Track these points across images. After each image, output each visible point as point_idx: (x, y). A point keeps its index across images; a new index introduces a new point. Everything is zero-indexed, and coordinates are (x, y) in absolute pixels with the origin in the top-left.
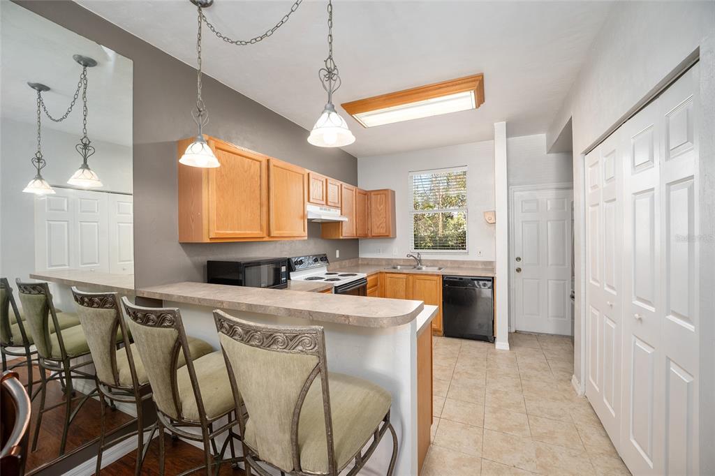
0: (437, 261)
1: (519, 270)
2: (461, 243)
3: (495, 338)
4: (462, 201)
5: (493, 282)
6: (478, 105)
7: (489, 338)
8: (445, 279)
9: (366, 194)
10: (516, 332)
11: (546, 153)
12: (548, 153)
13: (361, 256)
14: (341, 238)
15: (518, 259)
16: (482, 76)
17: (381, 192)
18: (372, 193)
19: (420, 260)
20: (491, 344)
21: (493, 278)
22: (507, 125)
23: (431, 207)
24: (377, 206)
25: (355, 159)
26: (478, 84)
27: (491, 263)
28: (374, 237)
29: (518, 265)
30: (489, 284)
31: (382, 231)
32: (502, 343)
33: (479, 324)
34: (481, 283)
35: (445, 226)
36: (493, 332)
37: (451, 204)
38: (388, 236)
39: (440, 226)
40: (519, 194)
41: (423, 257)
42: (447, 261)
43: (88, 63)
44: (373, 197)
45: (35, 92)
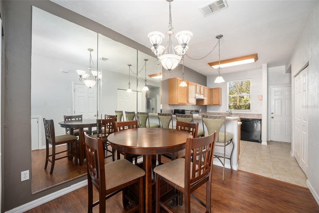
0: (238, 114)
1: (273, 118)
2: (248, 107)
3: (261, 141)
4: (248, 90)
5: (261, 121)
6: (255, 61)
7: (259, 141)
8: (242, 119)
9: (211, 90)
10: (271, 141)
11: (285, 73)
12: (286, 73)
13: (208, 111)
14: (204, 105)
15: (272, 113)
16: (257, 54)
17: (217, 89)
18: (213, 89)
19: (231, 113)
20: (260, 143)
21: (261, 119)
22: (267, 65)
23: (234, 93)
24: (215, 94)
25: (206, 77)
26: (256, 57)
27: (261, 115)
28: (214, 105)
29: (272, 115)
30: (259, 122)
31: (217, 103)
32: (264, 143)
33: (255, 136)
34: (256, 121)
35: (240, 101)
36: (261, 139)
37: (243, 92)
38: (219, 105)
39: (238, 101)
40: (273, 89)
41: (233, 112)
42: (242, 114)
43: (146, 60)
44: (213, 90)
45: (129, 66)
